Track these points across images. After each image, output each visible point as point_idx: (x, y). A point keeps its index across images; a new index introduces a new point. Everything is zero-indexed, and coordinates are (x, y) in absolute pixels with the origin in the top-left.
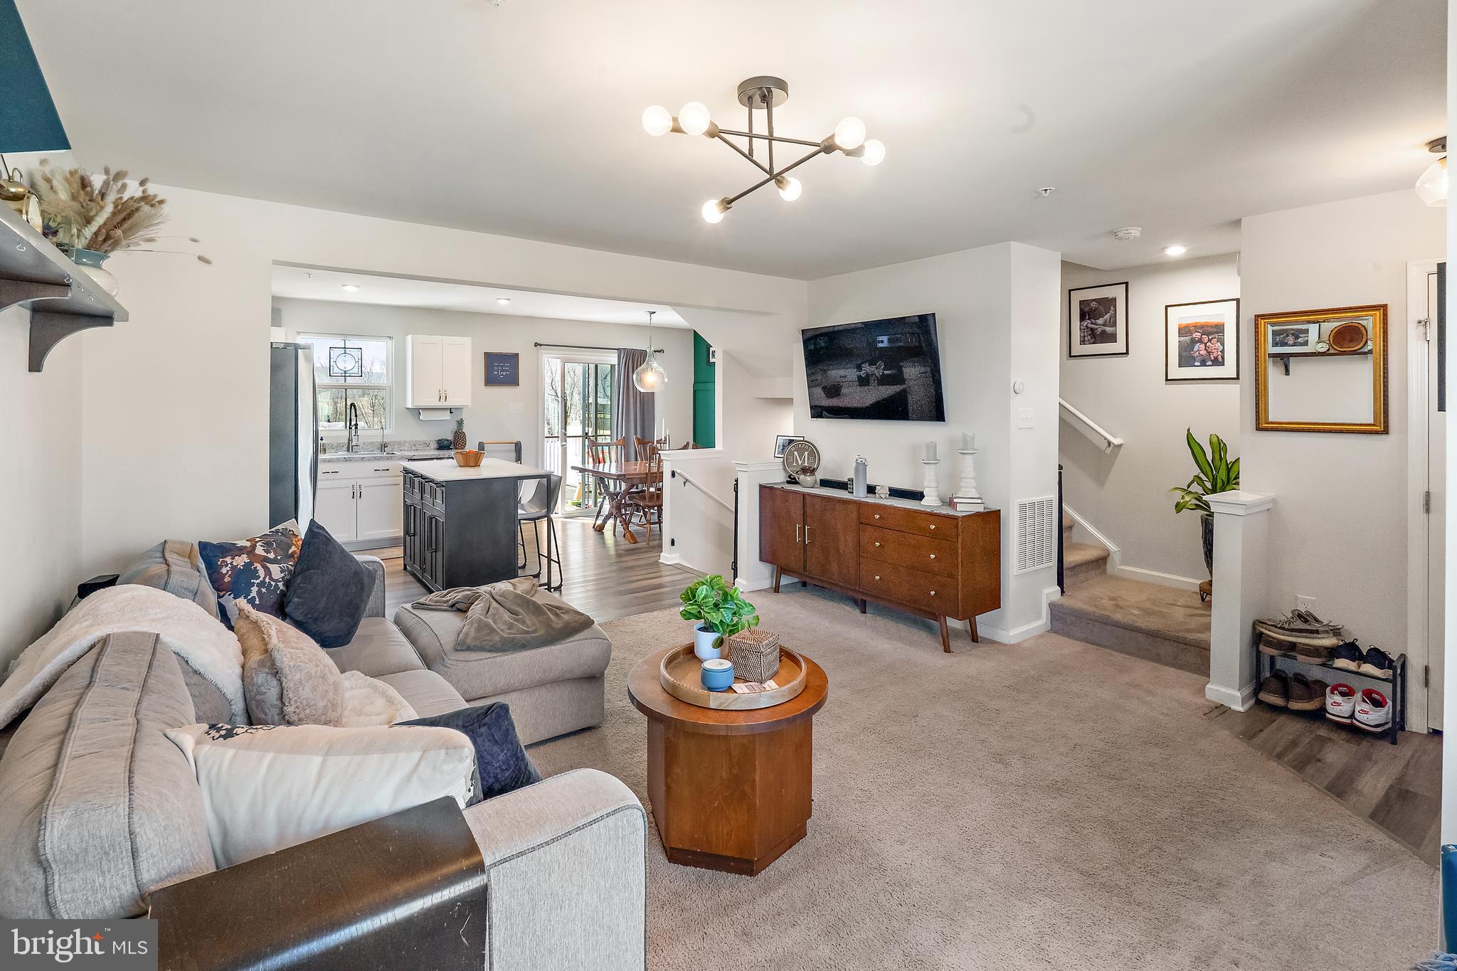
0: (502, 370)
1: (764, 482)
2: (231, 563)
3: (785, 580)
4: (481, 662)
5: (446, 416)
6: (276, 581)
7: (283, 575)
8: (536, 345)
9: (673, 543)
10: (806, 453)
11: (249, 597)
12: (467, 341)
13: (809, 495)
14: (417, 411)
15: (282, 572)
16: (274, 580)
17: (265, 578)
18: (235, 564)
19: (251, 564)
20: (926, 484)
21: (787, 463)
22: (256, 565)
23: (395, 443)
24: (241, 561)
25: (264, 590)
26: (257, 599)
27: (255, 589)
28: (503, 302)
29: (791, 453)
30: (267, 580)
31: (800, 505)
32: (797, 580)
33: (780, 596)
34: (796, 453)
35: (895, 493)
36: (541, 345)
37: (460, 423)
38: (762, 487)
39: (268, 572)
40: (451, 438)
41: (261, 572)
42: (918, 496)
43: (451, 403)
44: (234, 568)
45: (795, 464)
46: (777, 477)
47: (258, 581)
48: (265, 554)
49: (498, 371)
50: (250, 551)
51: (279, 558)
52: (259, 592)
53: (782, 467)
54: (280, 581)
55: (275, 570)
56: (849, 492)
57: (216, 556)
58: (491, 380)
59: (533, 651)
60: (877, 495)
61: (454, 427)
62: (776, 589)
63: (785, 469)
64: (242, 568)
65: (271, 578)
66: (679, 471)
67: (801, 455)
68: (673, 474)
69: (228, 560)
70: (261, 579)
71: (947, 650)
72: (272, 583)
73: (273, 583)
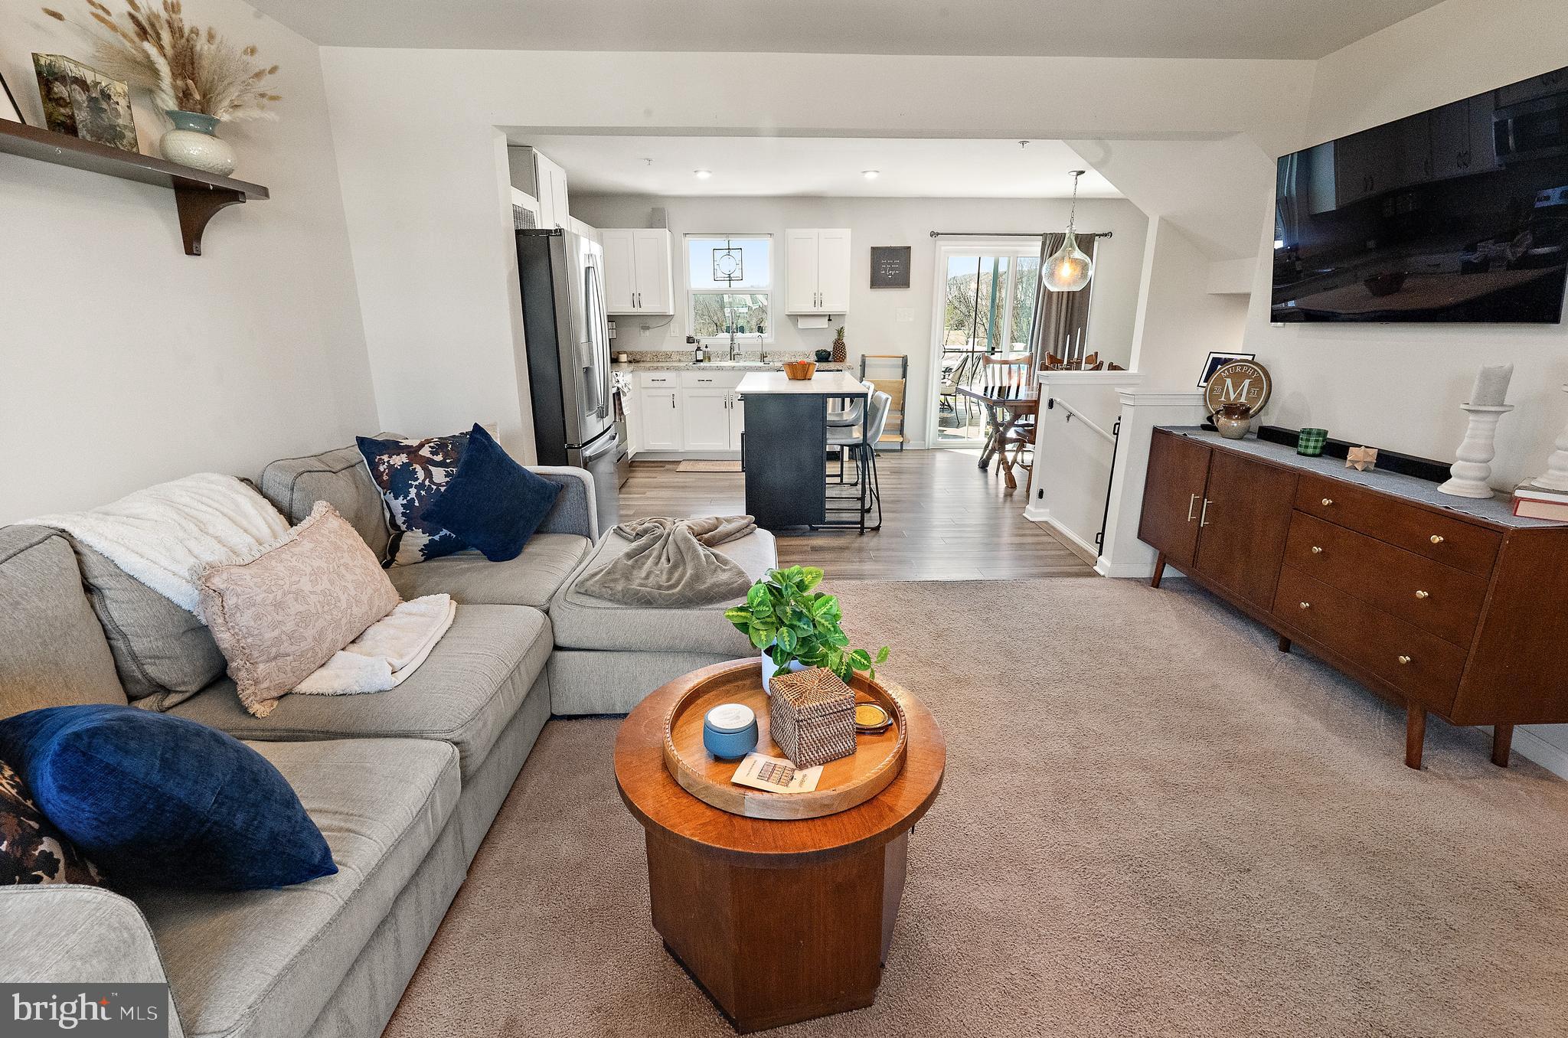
0: (892, 269)
1: (1163, 423)
2: (388, 462)
3: (1169, 572)
4: (599, 611)
5: (823, 323)
6: (440, 485)
7: (448, 479)
8: (933, 234)
9: (1041, 494)
10: (1247, 382)
11: (408, 498)
12: (845, 234)
13: (1222, 450)
14: (795, 317)
15: (446, 476)
16: (435, 484)
17: (424, 481)
18: (392, 463)
19: (409, 464)
20: (1459, 452)
21: (1210, 397)
22: (415, 466)
23: (775, 353)
24: (399, 460)
25: (423, 493)
26: (416, 501)
27: (413, 491)
28: (871, 176)
29: (1221, 381)
30: (427, 483)
31: (1203, 465)
32: (1184, 576)
33: (1158, 593)
34: (1229, 381)
35: (1389, 462)
36: (938, 234)
37: (840, 332)
38: (1157, 432)
39: (429, 475)
40: (830, 349)
41: (421, 474)
42: (1438, 472)
43: (828, 308)
44: (390, 467)
45: (1223, 399)
46: (1188, 416)
47: (417, 483)
48: (431, 456)
49: (885, 269)
50: (412, 452)
51: (448, 461)
52: (418, 494)
53: (1202, 403)
54: (444, 486)
55: (439, 475)
56: (1299, 453)
57: (373, 453)
58: (877, 282)
59: (663, 611)
60: (1348, 464)
61: (835, 336)
62: (1156, 582)
63: (1206, 405)
64: (399, 467)
65: (431, 481)
66: (1058, 400)
67: (1236, 386)
68: (1051, 404)
69: (385, 458)
70: (420, 481)
71: (1413, 761)
72: (432, 486)
73: (435, 487)
